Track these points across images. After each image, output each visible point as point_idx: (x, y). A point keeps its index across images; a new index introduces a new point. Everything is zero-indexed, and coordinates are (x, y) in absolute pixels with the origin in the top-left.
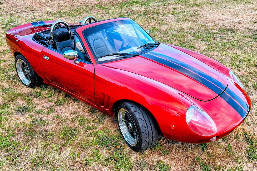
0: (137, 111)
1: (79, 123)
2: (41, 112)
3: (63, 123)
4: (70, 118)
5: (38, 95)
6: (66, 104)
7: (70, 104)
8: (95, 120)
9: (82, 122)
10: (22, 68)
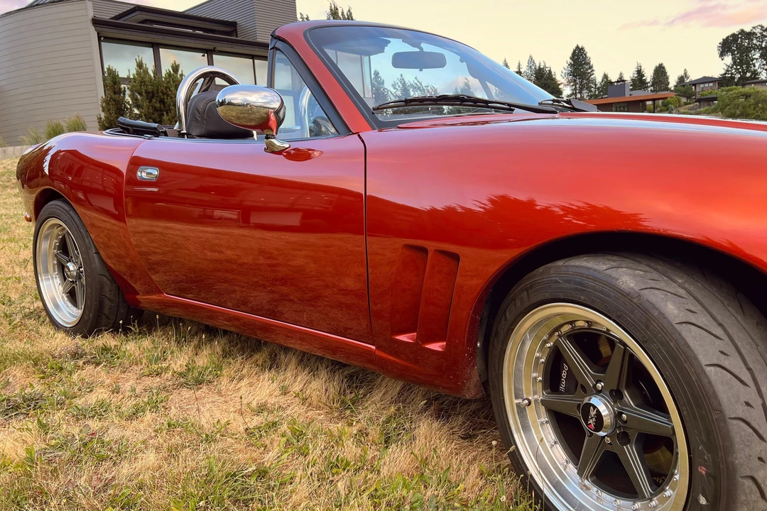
0: (661, 285)
1: (282, 444)
2: (100, 411)
3: (201, 449)
4: (238, 425)
5: (106, 357)
6: (225, 381)
7: (241, 379)
8: (363, 433)
9: (297, 440)
10: (58, 261)
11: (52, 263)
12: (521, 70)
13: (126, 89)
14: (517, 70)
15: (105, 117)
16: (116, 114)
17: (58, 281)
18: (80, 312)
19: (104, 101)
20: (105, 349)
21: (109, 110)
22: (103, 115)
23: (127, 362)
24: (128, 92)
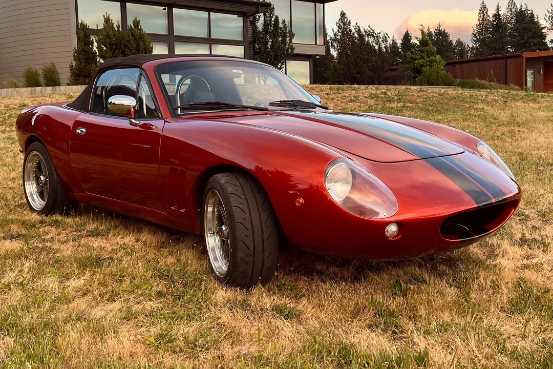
5: (56, 224)
10: (35, 175)
11: (32, 175)
12: (500, 13)
13: (94, 41)
14: (495, 12)
15: (76, 65)
16: (85, 62)
17: (35, 186)
18: (45, 203)
19: (76, 51)
20: (57, 221)
21: (79, 59)
22: (74, 63)
23: (66, 227)
24: (95, 44)
